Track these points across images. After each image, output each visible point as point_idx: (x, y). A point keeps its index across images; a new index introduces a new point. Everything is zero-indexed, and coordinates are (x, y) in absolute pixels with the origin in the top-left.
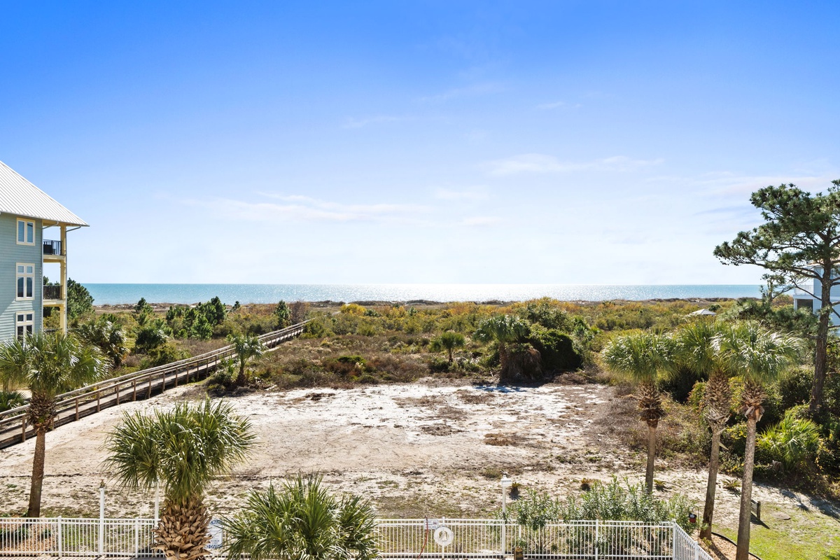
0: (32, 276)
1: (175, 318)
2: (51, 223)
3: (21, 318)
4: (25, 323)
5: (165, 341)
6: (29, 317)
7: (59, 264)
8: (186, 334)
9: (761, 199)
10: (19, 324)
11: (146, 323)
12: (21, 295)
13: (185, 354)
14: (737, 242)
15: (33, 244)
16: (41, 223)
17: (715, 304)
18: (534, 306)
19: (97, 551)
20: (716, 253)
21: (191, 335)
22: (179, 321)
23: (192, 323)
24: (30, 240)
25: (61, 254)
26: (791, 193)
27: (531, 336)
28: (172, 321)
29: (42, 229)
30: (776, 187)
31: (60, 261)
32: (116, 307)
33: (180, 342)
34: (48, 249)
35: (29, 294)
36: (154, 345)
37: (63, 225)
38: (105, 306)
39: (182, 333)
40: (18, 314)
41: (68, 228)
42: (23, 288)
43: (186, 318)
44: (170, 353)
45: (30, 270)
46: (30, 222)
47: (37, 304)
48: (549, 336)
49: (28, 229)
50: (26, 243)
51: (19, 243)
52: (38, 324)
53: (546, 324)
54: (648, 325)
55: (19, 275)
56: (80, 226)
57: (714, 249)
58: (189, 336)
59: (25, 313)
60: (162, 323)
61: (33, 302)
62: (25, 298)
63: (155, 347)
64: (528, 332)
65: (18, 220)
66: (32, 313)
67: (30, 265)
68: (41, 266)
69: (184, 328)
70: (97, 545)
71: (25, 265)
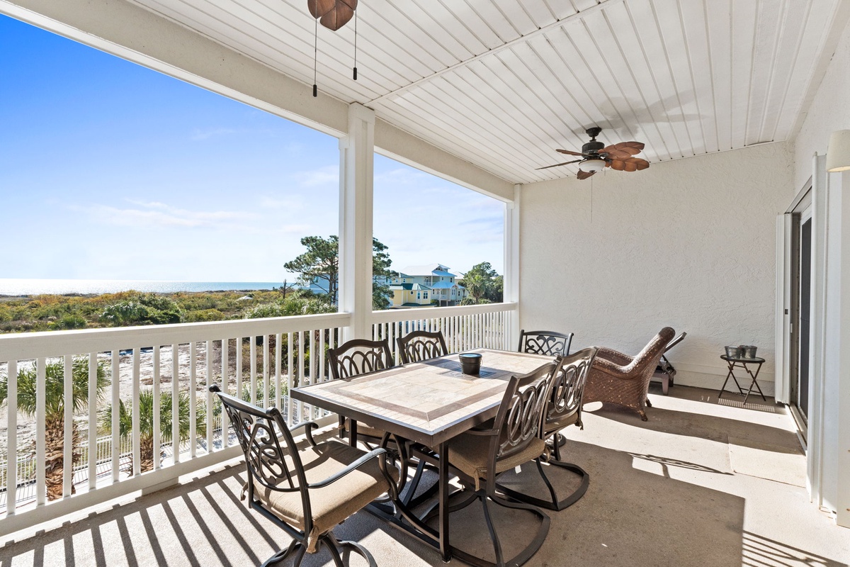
9: (306, 241)
14: (296, 261)
17: (250, 293)
18: (144, 296)
20: (285, 266)
26: (321, 241)
27: (149, 316)
30: (314, 236)
48: (163, 315)
53: (156, 307)
54: (213, 307)
57: (284, 264)
64: (147, 313)
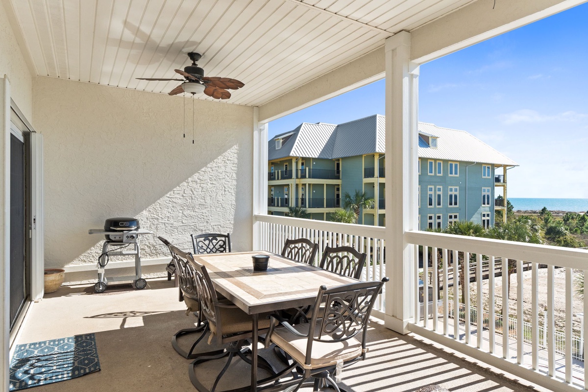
0: (490, 194)
1: (570, 221)
2: (499, 166)
3: (484, 215)
4: (486, 218)
5: (566, 235)
6: (488, 215)
7: (502, 187)
8: (579, 231)
10: (483, 218)
11: (549, 222)
12: (484, 204)
13: (581, 244)
15: (490, 177)
16: (494, 166)
19: (542, 345)
21: (583, 232)
22: (574, 223)
23: (583, 225)
24: (488, 175)
25: (504, 182)
28: (568, 222)
29: (494, 169)
31: (503, 186)
32: (525, 212)
33: (575, 236)
34: (497, 180)
35: (488, 204)
36: (557, 236)
37: (505, 167)
38: (518, 211)
39: (576, 230)
40: (483, 213)
41: (507, 168)
42: (485, 200)
43: (579, 221)
44: (571, 242)
45: (488, 191)
46: (489, 166)
47: (491, 209)
49: (488, 170)
50: (486, 177)
51: (483, 177)
52: (492, 219)
55: (483, 193)
56: (514, 166)
58: (581, 233)
59: (486, 213)
60: (561, 223)
61: (489, 207)
62: (486, 205)
63: (559, 237)
65: (483, 165)
66: (489, 213)
67: (488, 188)
68: (494, 189)
69: (577, 227)
70: (542, 342)
71: (486, 188)
